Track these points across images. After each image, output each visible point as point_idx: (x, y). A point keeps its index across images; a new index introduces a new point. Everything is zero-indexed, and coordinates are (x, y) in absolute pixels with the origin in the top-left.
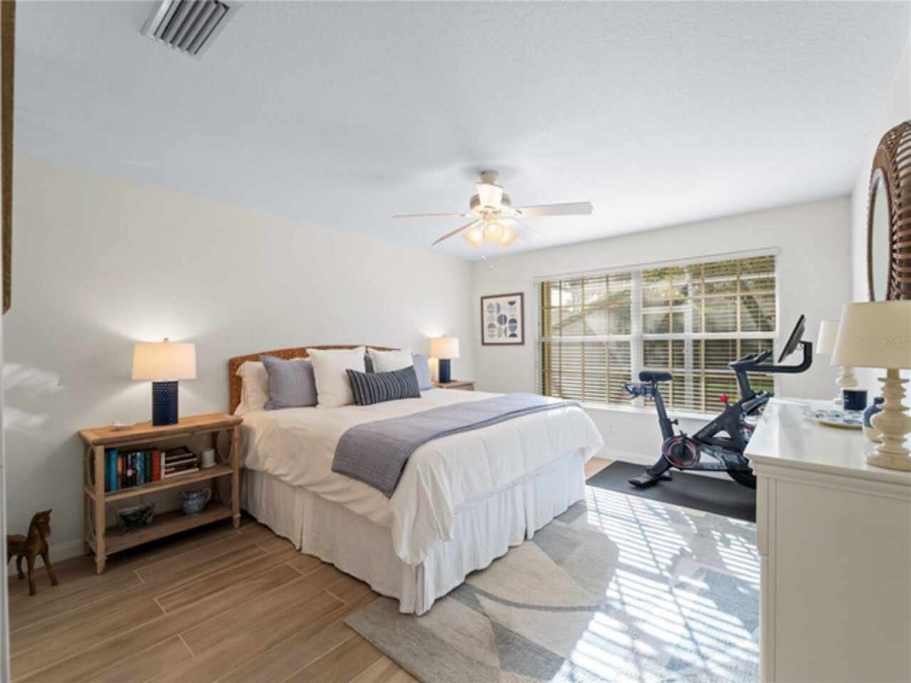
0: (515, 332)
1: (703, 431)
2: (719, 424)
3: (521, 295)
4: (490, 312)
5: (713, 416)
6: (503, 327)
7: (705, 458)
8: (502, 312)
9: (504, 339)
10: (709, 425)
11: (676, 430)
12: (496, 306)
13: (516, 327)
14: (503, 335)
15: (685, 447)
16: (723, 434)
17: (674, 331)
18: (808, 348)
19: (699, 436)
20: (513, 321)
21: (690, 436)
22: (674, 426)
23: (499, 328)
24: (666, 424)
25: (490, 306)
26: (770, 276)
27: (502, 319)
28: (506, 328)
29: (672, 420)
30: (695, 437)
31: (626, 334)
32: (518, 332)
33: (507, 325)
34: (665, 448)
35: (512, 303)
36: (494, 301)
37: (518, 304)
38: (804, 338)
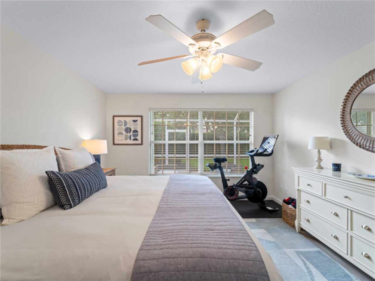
0: (137, 138)
2: (245, 178)
3: (142, 117)
4: (119, 125)
5: (243, 176)
6: (129, 134)
7: (240, 194)
8: (128, 126)
9: (129, 142)
10: (241, 180)
11: (230, 184)
12: (123, 122)
13: (137, 135)
14: (129, 139)
17: (216, 140)
19: (238, 185)
20: (135, 131)
22: (228, 182)
23: (125, 135)
24: (225, 181)
25: (119, 122)
26: (248, 121)
27: (128, 130)
28: (130, 136)
29: (227, 179)
30: (236, 185)
31: (197, 140)
32: (139, 137)
33: (131, 133)
35: (135, 121)
36: (122, 119)
37: (139, 122)
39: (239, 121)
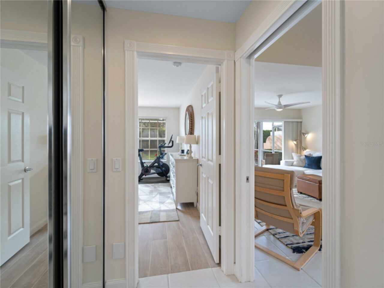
1: (151, 164)
2: (155, 162)
5: (153, 161)
7: (152, 171)
11: (145, 165)
15: (147, 169)
16: (156, 164)
18: (173, 142)
21: (148, 166)
22: (144, 164)
24: (142, 164)
30: (150, 166)
34: (142, 170)
38: (172, 140)
39: (150, 121)
